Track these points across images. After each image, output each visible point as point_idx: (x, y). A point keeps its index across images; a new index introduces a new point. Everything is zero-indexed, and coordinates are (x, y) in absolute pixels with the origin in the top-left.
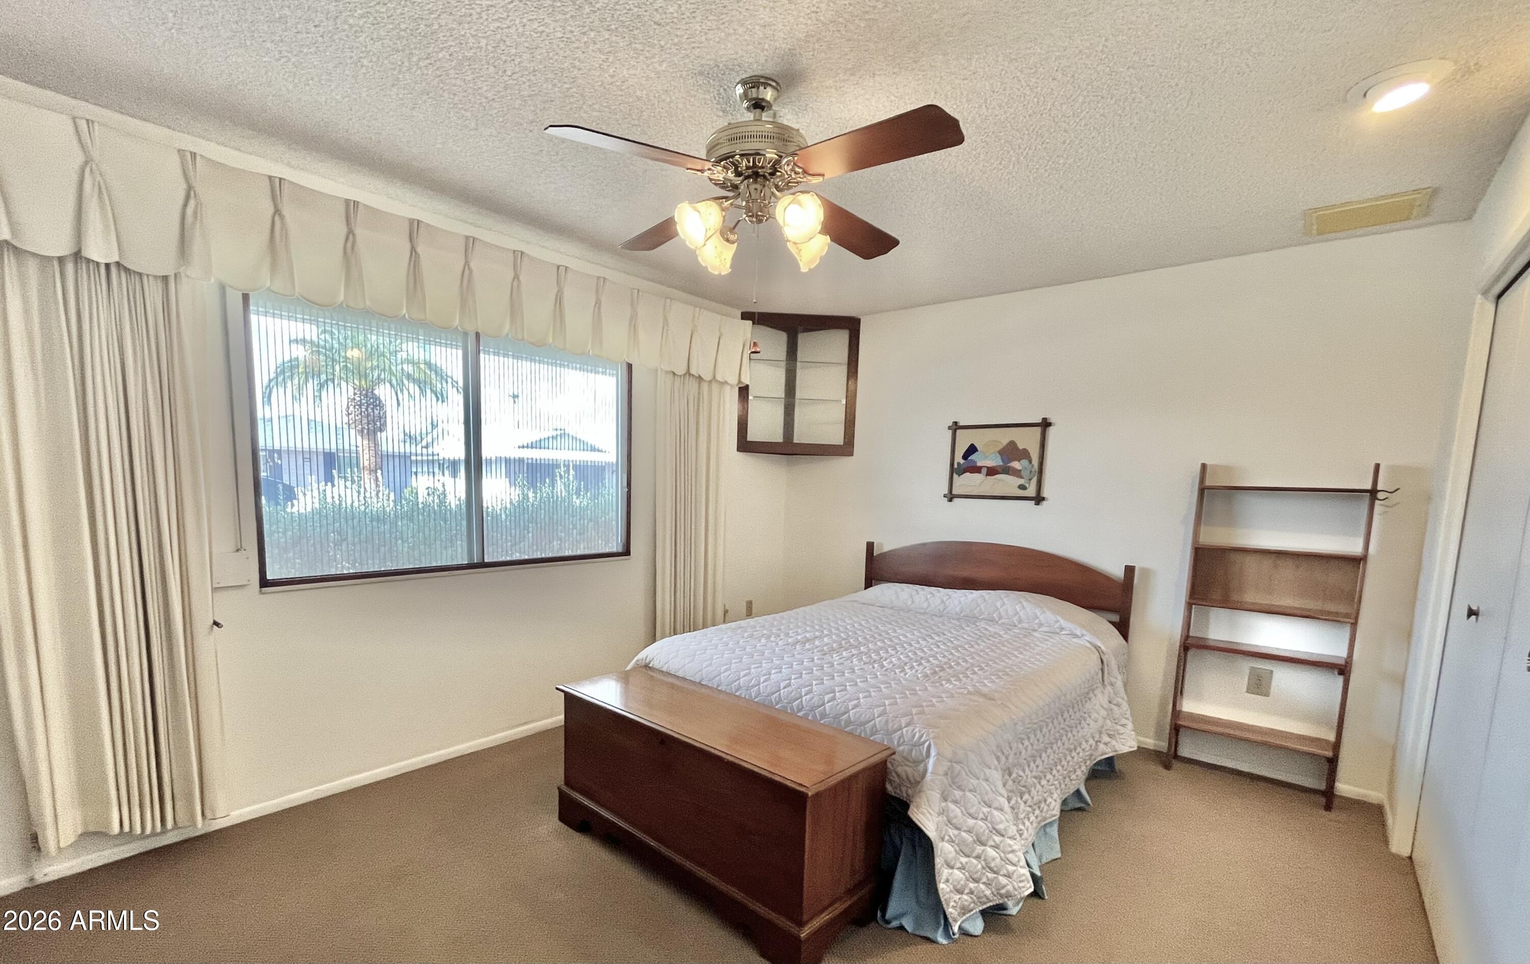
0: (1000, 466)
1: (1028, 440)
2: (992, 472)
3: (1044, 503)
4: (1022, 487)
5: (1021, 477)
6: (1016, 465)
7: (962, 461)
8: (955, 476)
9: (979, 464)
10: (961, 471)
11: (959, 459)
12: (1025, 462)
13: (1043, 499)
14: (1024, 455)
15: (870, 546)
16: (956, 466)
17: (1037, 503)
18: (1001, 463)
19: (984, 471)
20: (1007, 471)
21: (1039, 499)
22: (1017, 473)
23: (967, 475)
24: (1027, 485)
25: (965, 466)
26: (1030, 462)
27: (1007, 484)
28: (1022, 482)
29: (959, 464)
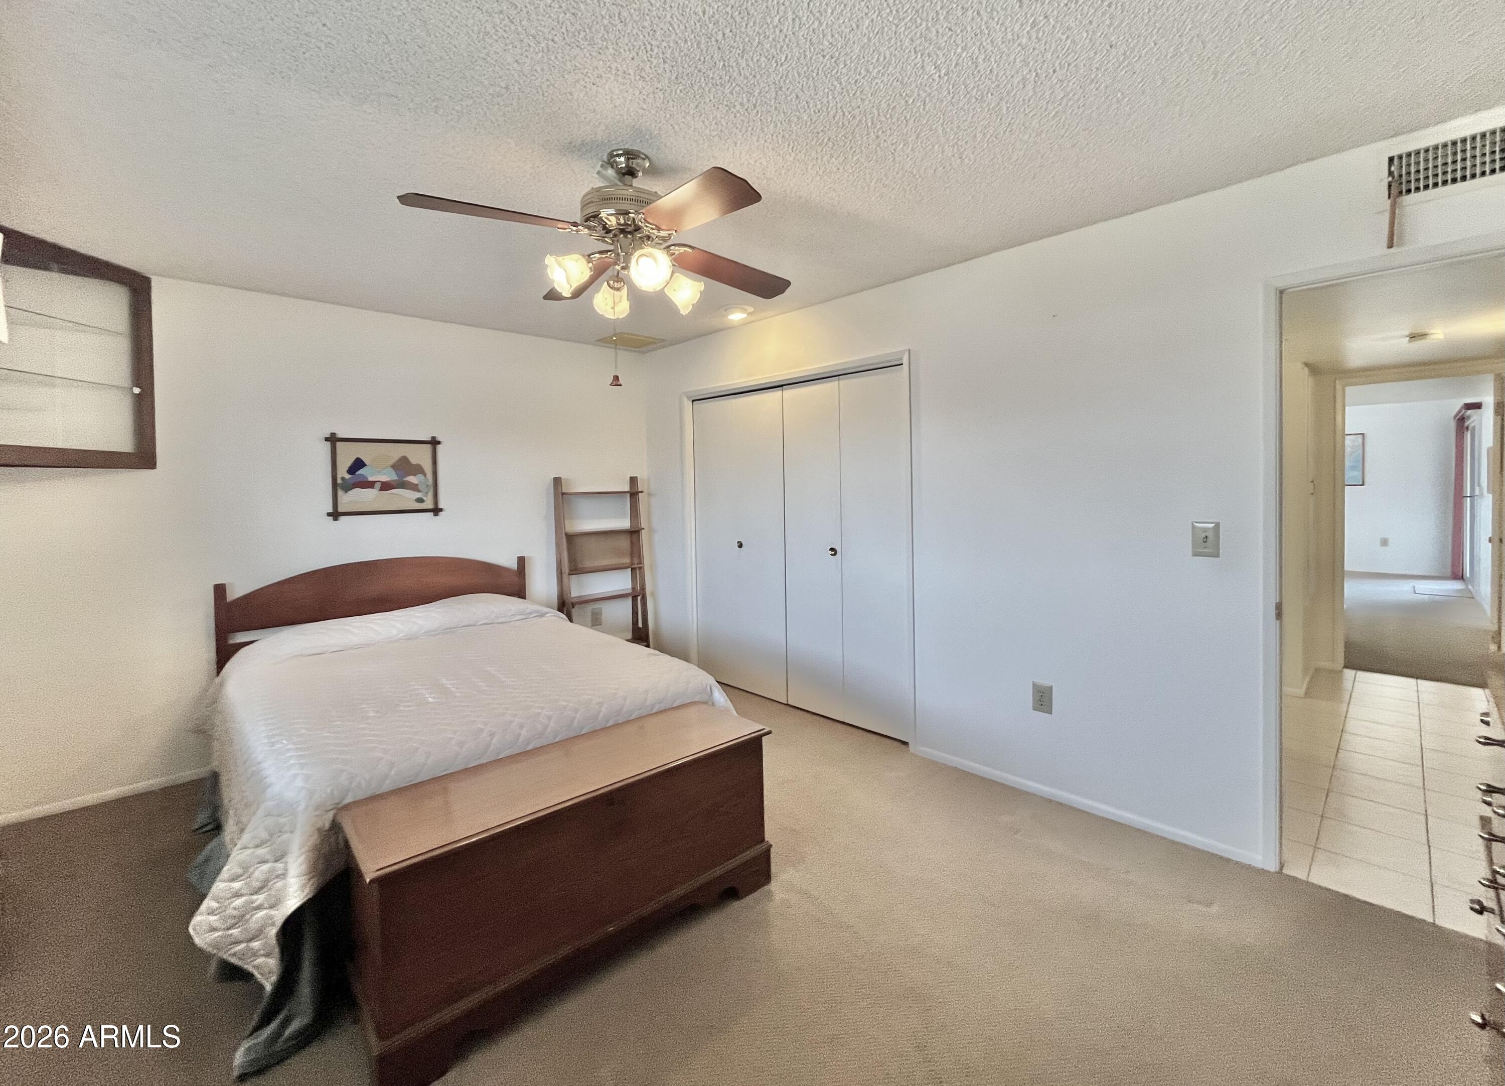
0: (395, 481)
1: (420, 456)
2: (386, 486)
3: (441, 513)
4: (420, 500)
5: (419, 491)
6: (412, 479)
7: (348, 476)
8: (340, 493)
9: (371, 479)
10: (347, 487)
11: (342, 473)
12: (420, 476)
13: (441, 510)
14: (418, 470)
15: (220, 590)
16: (339, 481)
17: (436, 514)
18: (396, 478)
19: (378, 485)
20: (403, 485)
21: (436, 511)
22: (414, 488)
23: (357, 491)
24: (425, 499)
25: (352, 482)
26: (425, 475)
27: (405, 497)
28: (419, 495)
29: (343, 479)
